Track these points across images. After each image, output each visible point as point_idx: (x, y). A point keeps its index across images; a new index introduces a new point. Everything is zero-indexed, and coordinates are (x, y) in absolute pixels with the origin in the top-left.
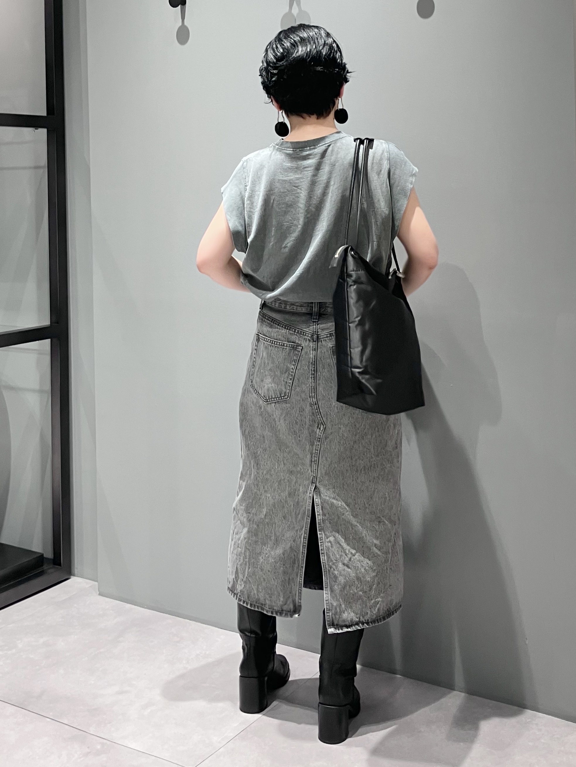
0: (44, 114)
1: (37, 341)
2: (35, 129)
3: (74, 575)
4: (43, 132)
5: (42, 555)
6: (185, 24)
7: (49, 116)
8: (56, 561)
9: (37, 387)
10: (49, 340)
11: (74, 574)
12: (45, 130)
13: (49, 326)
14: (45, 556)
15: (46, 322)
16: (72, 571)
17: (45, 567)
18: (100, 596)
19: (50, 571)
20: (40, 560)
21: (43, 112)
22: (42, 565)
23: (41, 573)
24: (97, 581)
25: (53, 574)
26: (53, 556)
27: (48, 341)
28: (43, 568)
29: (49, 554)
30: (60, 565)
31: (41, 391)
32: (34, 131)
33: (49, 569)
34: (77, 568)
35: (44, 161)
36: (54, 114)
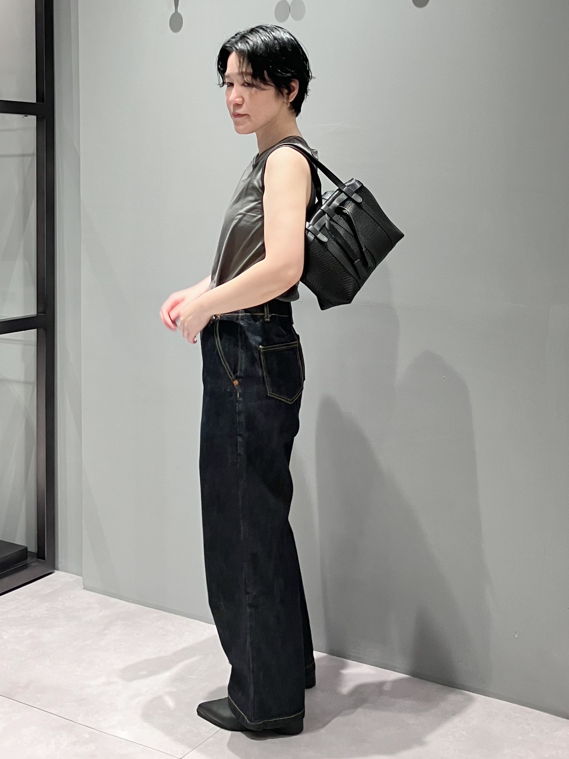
0: (34, 101)
1: (23, 331)
2: (25, 116)
3: (58, 570)
4: (32, 120)
5: (26, 549)
6: (179, 11)
7: (37, 103)
8: (40, 555)
9: (22, 378)
10: (36, 330)
11: (58, 567)
12: (34, 118)
13: (36, 316)
14: (29, 550)
15: (32, 311)
16: (56, 566)
17: (29, 560)
18: (85, 590)
19: (33, 564)
20: (24, 553)
21: (32, 99)
22: (27, 558)
23: (25, 567)
24: (81, 576)
25: (36, 567)
26: (37, 549)
27: (34, 331)
28: (26, 562)
29: (33, 548)
30: (43, 558)
31: (26, 383)
32: (24, 118)
33: (32, 563)
34: (61, 563)
35: (32, 148)
36: (43, 102)
